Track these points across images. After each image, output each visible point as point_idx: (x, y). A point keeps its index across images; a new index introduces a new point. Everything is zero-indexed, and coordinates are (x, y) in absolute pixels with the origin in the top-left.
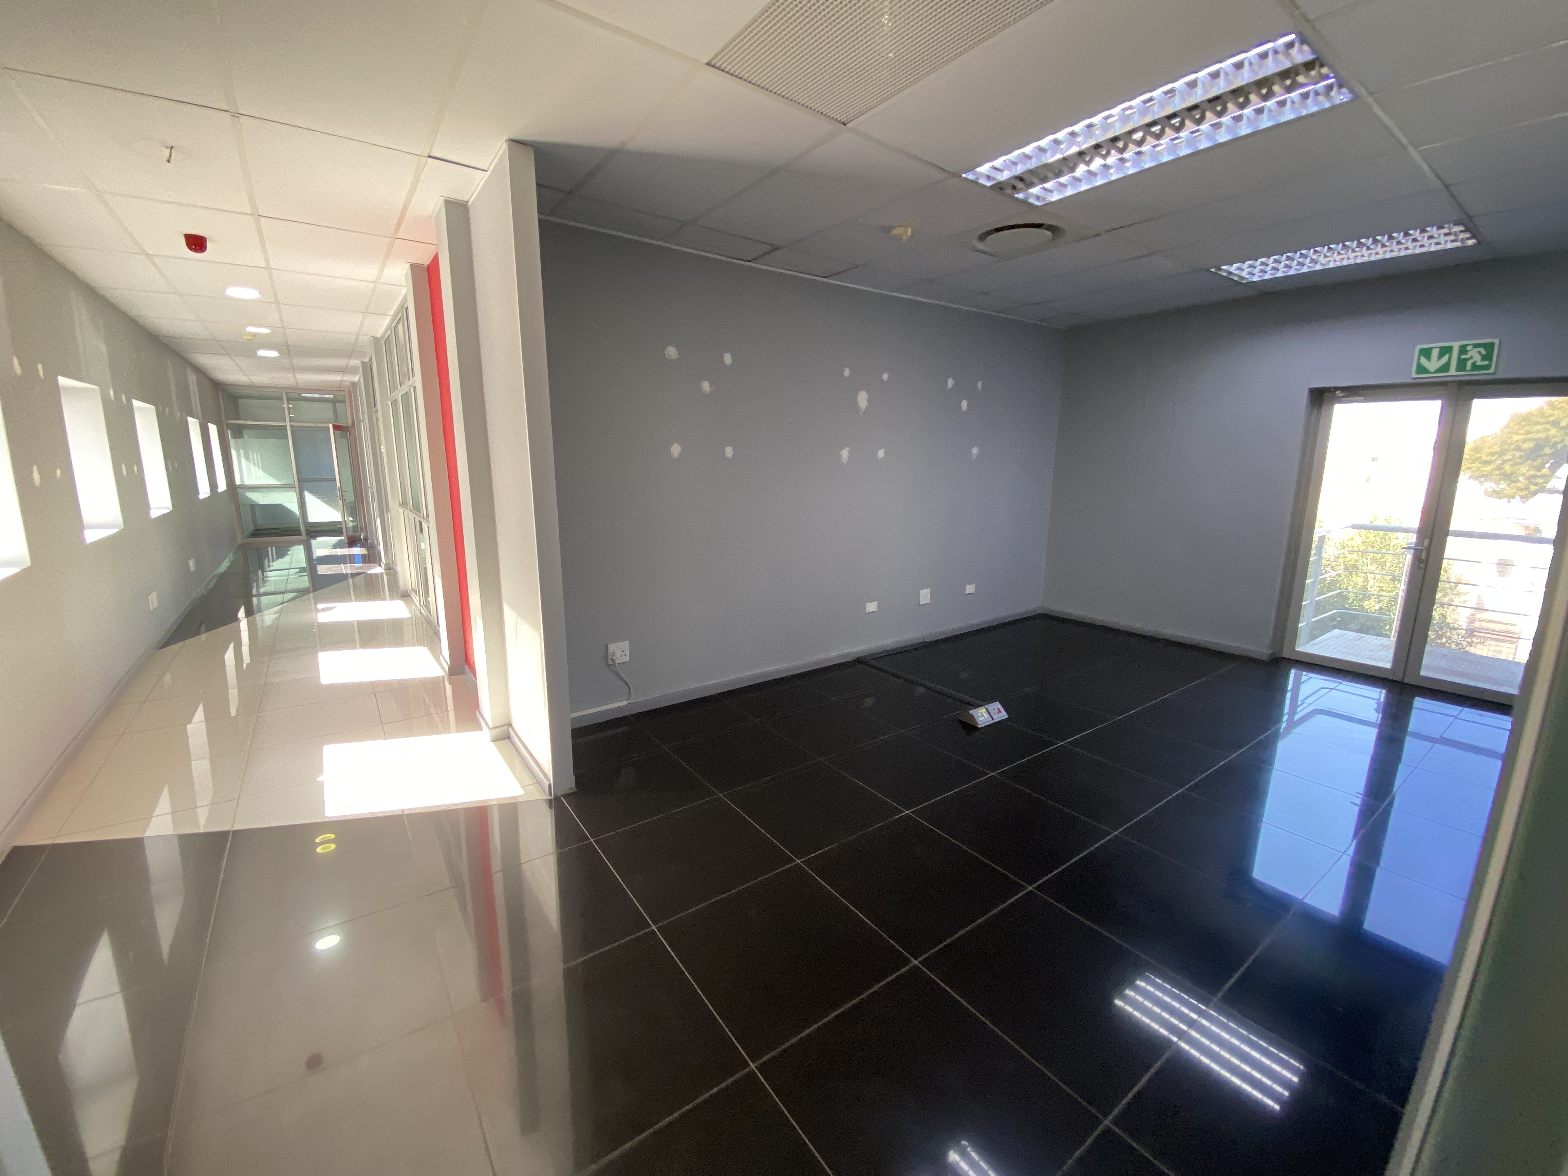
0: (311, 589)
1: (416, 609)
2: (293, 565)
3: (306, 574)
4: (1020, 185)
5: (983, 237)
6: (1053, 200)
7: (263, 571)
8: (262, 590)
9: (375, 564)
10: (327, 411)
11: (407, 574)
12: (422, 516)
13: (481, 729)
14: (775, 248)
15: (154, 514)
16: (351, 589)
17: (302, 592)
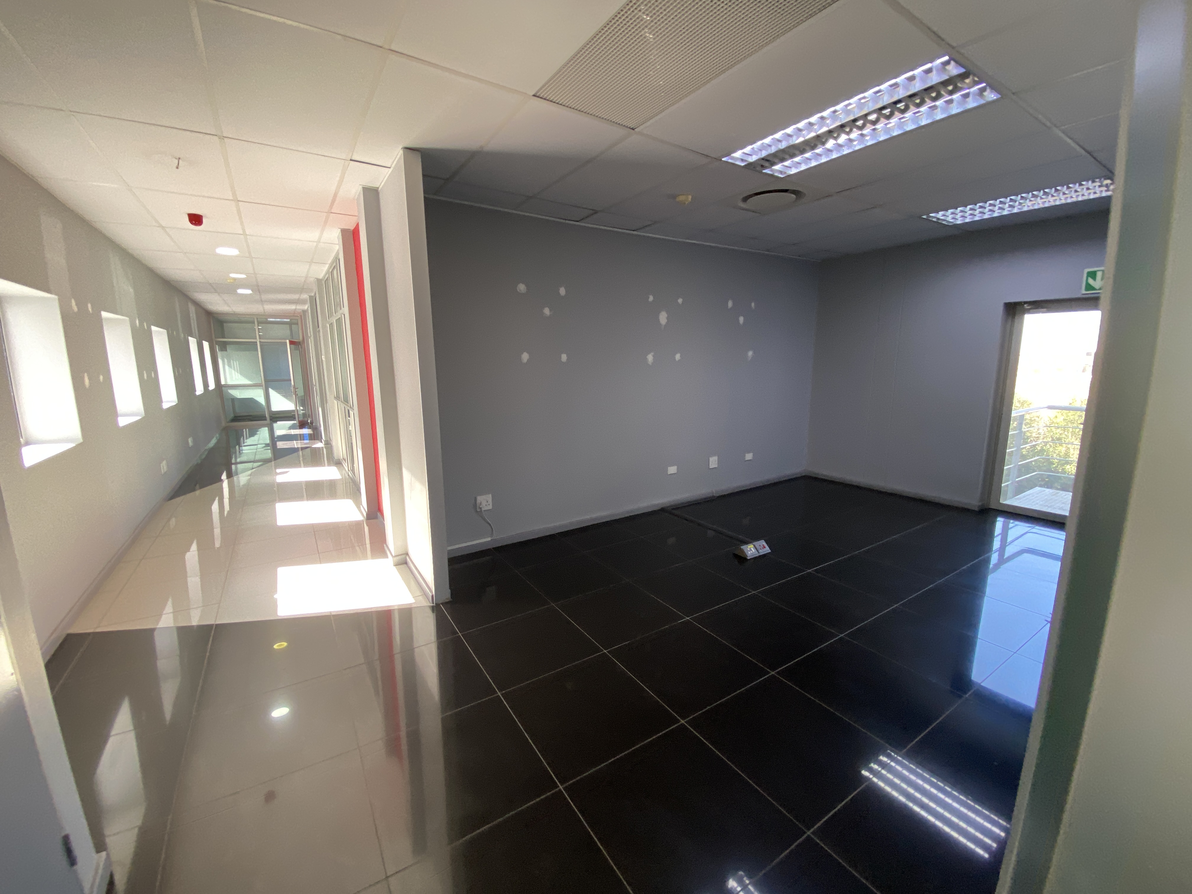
0: (273, 459)
1: (346, 473)
2: (261, 442)
3: (269, 448)
4: (766, 164)
5: (745, 199)
6: (792, 173)
7: (240, 446)
8: (238, 460)
9: (318, 441)
10: (284, 331)
11: (340, 448)
12: (349, 406)
13: (387, 557)
14: (596, 212)
15: (166, 406)
16: (301, 459)
17: (266, 461)
